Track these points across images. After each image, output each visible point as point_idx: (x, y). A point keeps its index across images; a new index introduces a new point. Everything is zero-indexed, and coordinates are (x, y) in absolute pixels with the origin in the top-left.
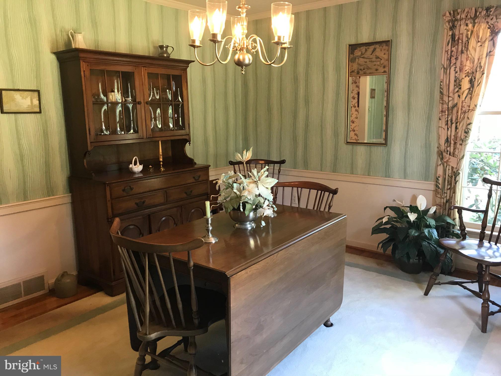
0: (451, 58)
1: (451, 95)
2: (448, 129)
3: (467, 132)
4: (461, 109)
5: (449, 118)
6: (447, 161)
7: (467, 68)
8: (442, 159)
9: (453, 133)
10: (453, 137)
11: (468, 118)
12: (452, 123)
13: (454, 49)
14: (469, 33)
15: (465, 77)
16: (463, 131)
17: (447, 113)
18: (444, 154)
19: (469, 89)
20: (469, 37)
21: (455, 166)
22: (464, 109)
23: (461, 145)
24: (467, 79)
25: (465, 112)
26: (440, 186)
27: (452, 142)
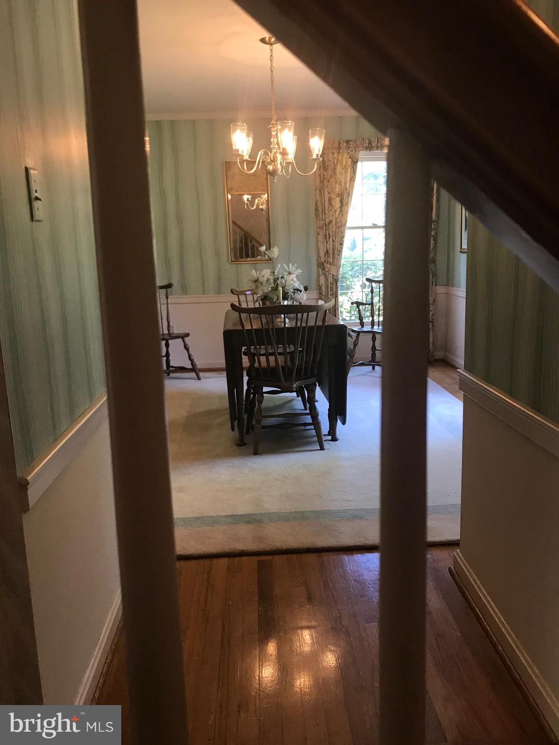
0: (323, 181)
1: (327, 212)
2: (327, 242)
3: (342, 244)
4: (336, 225)
5: (327, 233)
6: (329, 270)
7: (337, 190)
8: (323, 269)
9: (331, 246)
10: (331, 249)
11: (342, 232)
12: (330, 237)
13: (325, 173)
14: (336, 160)
15: (337, 197)
16: (339, 244)
17: (325, 229)
18: (325, 264)
19: (340, 207)
20: (336, 164)
21: (335, 274)
22: (338, 225)
23: (339, 255)
24: (338, 199)
26: (324, 293)
27: (331, 254)
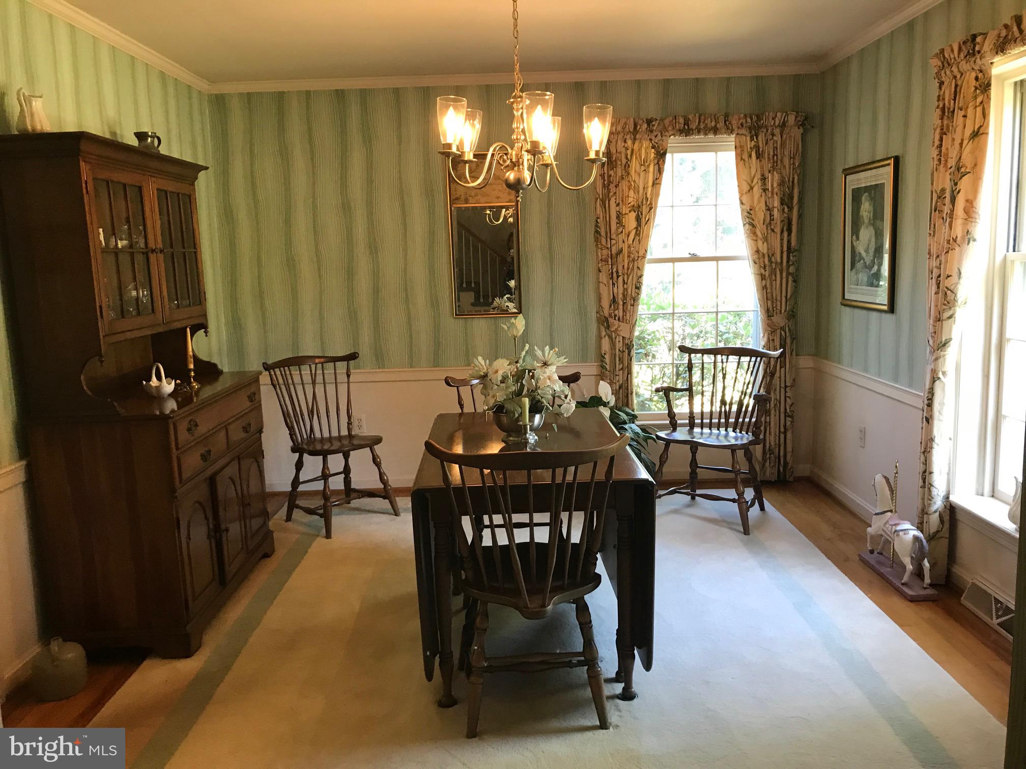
0: (609, 185)
1: (614, 236)
2: (613, 284)
3: (638, 288)
4: (629, 256)
5: (615, 270)
6: (616, 329)
7: (631, 200)
8: (608, 327)
10: (621, 296)
11: (638, 268)
13: (611, 172)
14: (629, 152)
15: (630, 211)
16: (634, 286)
17: (610, 263)
18: (611, 320)
19: (636, 228)
21: (627, 336)
22: (633, 256)
23: (633, 306)
24: (633, 215)
25: (633, 260)
26: (608, 367)
27: (621, 303)
